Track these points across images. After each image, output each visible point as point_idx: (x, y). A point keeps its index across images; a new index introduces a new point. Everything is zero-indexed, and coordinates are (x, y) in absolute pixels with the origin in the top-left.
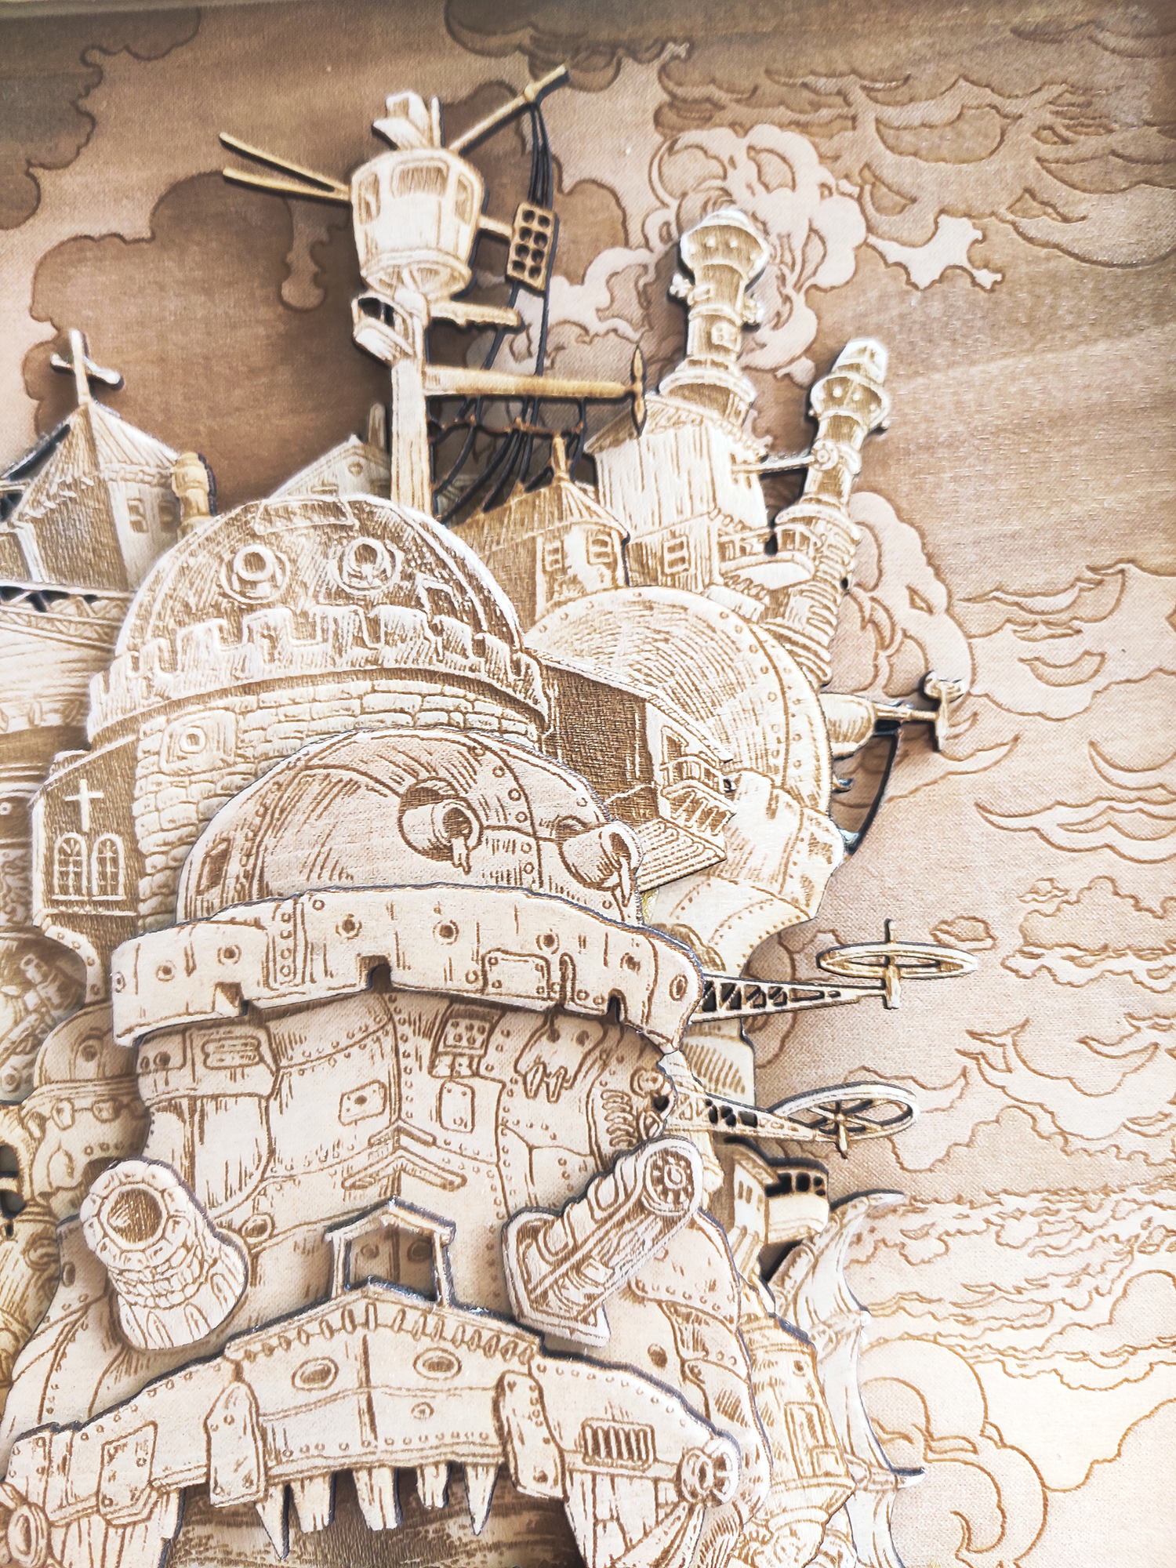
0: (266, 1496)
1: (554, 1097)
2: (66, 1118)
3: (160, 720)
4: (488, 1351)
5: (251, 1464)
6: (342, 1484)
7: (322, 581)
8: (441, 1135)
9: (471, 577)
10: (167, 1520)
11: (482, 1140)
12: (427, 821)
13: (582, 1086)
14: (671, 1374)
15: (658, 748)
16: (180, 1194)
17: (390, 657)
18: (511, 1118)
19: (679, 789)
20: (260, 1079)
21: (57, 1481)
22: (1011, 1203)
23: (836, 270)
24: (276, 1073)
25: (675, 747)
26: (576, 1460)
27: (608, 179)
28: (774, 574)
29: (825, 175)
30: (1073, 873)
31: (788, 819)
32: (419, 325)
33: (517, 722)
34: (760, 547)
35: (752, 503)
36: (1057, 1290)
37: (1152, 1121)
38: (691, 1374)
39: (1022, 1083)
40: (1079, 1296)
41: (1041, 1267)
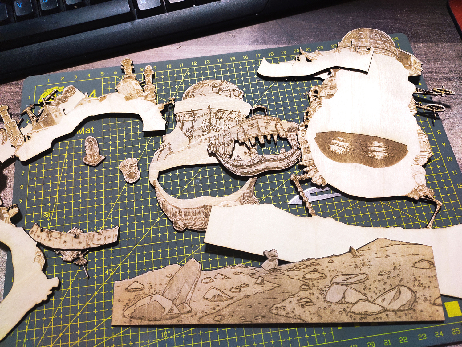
0: (246, 141)
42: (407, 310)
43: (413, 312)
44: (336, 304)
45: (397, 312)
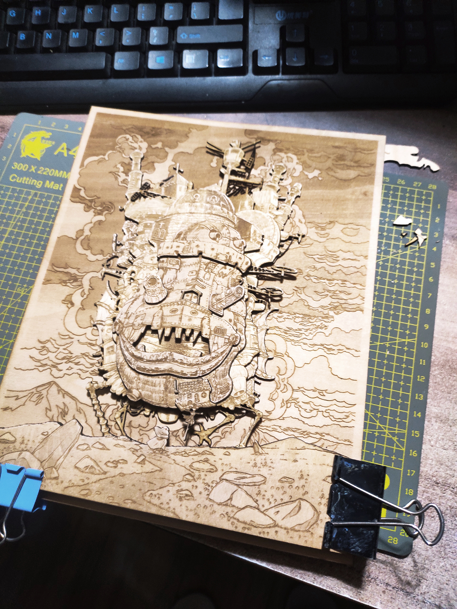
0: (160, 329)
1: (223, 277)
2: (145, 269)
3: (176, 215)
4: (203, 312)
5: (159, 324)
6: (173, 330)
7: (206, 200)
8: (204, 280)
9: (229, 203)
10: (142, 330)
11: (210, 282)
12: (213, 235)
13: (228, 277)
14: (232, 323)
15: (252, 231)
16: (160, 280)
17: (214, 212)
18: (215, 280)
19: (254, 238)
20: (177, 267)
21: (127, 320)
22: (297, 315)
23: (297, 174)
24: (180, 266)
25: (255, 231)
26: (213, 333)
27: (264, 157)
28: (277, 213)
29: (298, 161)
30: (318, 265)
31: (271, 246)
32: (230, 170)
33: (231, 224)
34: (276, 209)
35: (276, 203)
36: (303, 332)
37: (325, 307)
38: (235, 324)
39: (303, 296)
40: (307, 333)
41: (301, 327)
42: (303, 531)
43: (310, 536)
44: (220, 504)
45: (289, 531)
